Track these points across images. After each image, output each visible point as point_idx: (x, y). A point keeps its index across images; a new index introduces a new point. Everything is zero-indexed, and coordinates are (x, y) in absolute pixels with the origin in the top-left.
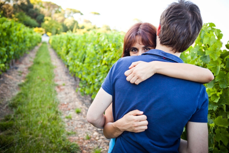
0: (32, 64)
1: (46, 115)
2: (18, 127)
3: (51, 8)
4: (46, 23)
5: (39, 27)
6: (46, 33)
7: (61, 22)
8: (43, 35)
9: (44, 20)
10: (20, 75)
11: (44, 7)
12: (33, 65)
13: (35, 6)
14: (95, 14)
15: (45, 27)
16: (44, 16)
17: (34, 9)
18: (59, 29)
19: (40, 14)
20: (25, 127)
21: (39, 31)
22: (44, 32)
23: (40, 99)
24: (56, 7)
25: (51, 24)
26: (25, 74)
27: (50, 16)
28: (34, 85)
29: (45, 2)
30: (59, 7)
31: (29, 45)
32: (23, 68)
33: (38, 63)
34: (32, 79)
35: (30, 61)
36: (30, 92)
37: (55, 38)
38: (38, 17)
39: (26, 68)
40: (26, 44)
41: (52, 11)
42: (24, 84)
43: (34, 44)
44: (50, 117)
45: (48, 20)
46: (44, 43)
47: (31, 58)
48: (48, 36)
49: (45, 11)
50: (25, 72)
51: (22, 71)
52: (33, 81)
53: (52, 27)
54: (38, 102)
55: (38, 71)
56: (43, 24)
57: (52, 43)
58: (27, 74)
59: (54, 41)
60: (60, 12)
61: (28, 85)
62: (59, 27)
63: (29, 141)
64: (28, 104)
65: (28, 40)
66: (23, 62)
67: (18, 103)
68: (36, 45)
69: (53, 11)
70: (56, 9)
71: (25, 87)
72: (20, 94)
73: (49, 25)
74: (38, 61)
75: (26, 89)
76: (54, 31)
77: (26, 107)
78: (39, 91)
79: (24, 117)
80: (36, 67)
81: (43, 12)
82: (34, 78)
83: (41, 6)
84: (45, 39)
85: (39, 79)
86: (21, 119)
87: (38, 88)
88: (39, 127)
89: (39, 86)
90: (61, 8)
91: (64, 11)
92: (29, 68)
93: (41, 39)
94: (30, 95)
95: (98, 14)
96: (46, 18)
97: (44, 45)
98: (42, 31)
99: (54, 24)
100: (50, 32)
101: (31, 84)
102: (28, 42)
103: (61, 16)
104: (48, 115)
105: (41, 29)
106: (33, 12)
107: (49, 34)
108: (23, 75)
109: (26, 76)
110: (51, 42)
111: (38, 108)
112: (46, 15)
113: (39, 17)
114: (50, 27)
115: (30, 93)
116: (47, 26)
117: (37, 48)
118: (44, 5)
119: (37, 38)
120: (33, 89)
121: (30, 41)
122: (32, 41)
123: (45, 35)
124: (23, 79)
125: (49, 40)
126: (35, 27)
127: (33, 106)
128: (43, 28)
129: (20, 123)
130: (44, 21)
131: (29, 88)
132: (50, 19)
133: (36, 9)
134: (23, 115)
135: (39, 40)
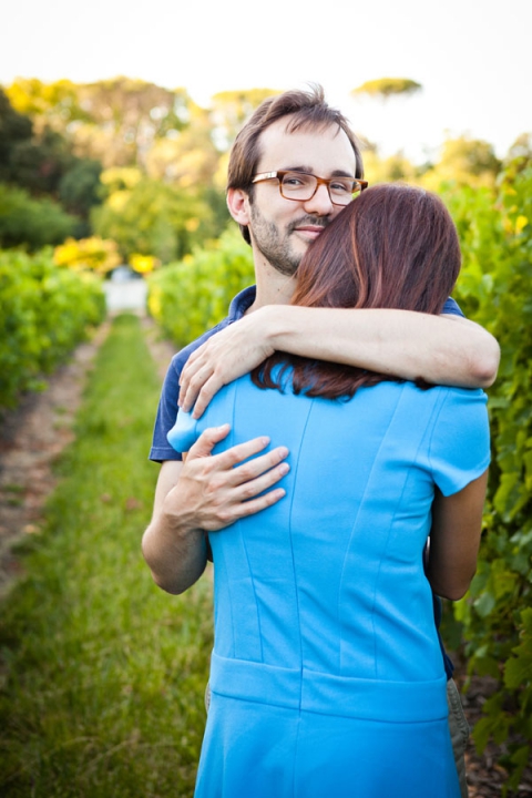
0: (71, 438)
1: (156, 657)
2: (32, 719)
3: (132, 116)
4: (117, 202)
5: (83, 233)
6: (125, 261)
7: (197, 184)
8: (109, 275)
9: (100, 192)
10: (13, 505)
11: (88, 118)
12: (76, 445)
13: (39, 123)
14: (388, 89)
15: (115, 231)
16: (96, 170)
17: (35, 143)
18: (192, 226)
19: (75, 163)
20: (64, 715)
21: (83, 257)
22: (113, 260)
23: (123, 594)
24: (154, 104)
25: (143, 209)
26: (37, 493)
27: (131, 160)
28: (86, 536)
29: (90, 86)
30: (171, 98)
31: (37, 343)
32: (26, 470)
33: (100, 431)
34: (78, 510)
35: (57, 429)
36: (70, 573)
37: (174, 279)
38: (68, 180)
39: (40, 466)
40: (23, 341)
41: (135, 128)
42: (43, 541)
43: (63, 335)
44: (175, 663)
45: (122, 186)
46: (125, 318)
47: (61, 412)
48: (137, 275)
49: (98, 139)
50: (37, 486)
51: (20, 485)
52: (82, 517)
53: (154, 219)
54: (114, 607)
55: (103, 470)
56: (100, 217)
57: (164, 311)
58: (49, 495)
59: (169, 298)
60: (179, 126)
61: (58, 540)
62: (188, 216)
63: (86, 761)
64: (68, 621)
65: (30, 316)
66: (22, 440)
67: (21, 623)
68: (79, 339)
69: (147, 130)
70: (159, 113)
71: (45, 553)
72: (25, 587)
73: (132, 213)
74: (96, 419)
75: (53, 560)
76: (171, 242)
77: (59, 637)
78: (114, 562)
79: (52, 676)
80: (89, 449)
81: (87, 146)
82: (85, 505)
83: (76, 115)
84: (123, 295)
85: (110, 503)
86: (43, 688)
87: (109, 548)
88: (125, 706)
89: (114, 537)
90: (187, 103)
91: (207, 113)
92: (56, 463)
93: (100, 300)
94: (72, 586)
95: (409, 87)
96: (108, 177)
97: (125, 332)
98: (100, 256)
99: (160, 204)
100: (147, 253)
101: (72, 534)
102: (29, 331)
103: (190, 148)
104: (166, 657)
105: (93, 245)
106: (35, 159)
107: (142, 263)
108: (29, 502)
109: (43, 501)
110: (156, 306)
111: (114, 634)
112: (108, 160)
113: (74, 181)
114: (144, 223)
115: (74, 577)
116: (122, 222)
117: (85, 355)
118: (85, 104)
119: (75, 298)
120: (83, 557)
121: (42, 324)
122: (52, 317)
123: (119, 275)
124: (32, 520)
125: (148, 297)
126: (58, 241)
127: (93, 626)
128: (104, 237)
129: (41, 700)
130: (107, 196)
131: (67, 555)
132: (131, 176)
133: (51, 138)
134: (49, 668)
135: (89, 306)
